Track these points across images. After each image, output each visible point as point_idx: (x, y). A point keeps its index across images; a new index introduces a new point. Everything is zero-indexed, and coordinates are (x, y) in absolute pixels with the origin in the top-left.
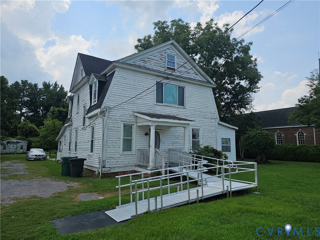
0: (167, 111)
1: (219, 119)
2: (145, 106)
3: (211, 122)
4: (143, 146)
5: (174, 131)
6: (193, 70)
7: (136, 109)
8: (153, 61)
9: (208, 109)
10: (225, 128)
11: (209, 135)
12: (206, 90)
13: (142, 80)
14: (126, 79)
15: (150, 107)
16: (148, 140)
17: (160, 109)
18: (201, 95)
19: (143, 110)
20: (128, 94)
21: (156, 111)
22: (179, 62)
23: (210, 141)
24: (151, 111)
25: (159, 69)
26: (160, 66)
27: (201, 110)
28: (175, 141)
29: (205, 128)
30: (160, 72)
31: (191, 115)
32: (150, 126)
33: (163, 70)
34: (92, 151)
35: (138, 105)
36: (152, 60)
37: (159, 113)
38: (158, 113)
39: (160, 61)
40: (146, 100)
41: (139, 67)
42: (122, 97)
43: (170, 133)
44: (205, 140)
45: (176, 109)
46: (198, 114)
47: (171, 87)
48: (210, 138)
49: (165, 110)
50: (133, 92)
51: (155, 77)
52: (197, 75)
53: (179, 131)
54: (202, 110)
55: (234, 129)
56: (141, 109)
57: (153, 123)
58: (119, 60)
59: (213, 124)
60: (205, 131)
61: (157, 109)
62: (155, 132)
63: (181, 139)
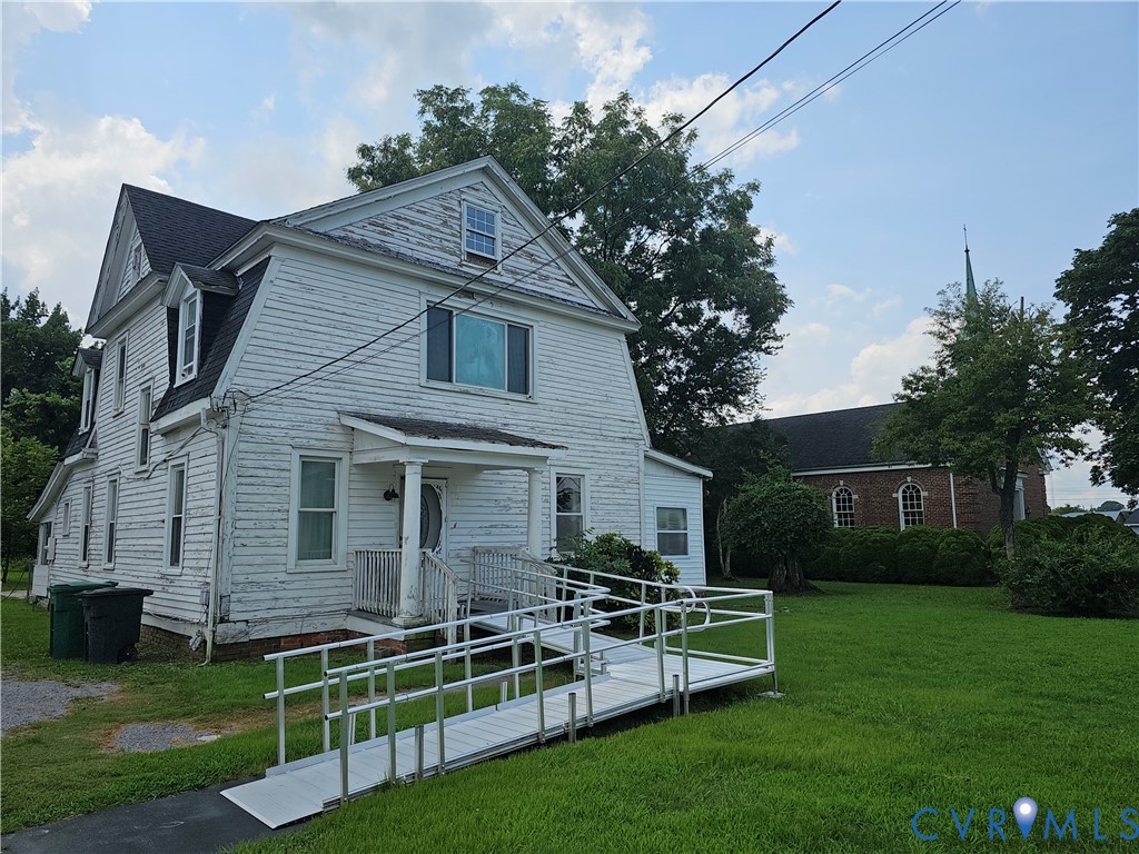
0: (469, 409)
1: (648, 441)
2: (385, 391)
3: (623, 453)
4: (377, 541)
5: (492, 484)
6: (559, 268)
7: (349, 401)
8: (416, 228)
9: (613, 406)
10: (670, 473)
11: (617, 495)
12: (604, 339)
13: (375, 297)
14: (310, 290)
15: (405, 394)
16: (395, 517)
17: (441, 405)
18: (589, 356)
19: (375, 404)
20: (320, 344)
21: (425, 410)
22: (512, 237)
23: (619, 519)
24: (408, 408)
25: (436, 260)
26: (443, 249)
27: (587, 408)
28: (498, 518)
29: (602, 472)
30: (443, 270)
31: (554, 427)
32: (403, 464)
33: (452, 261)
34: (175, 560)
35: (358, 388)
36: (413, 223)
37: (436, 417)
38: (436, 419)
39: (441, 228)
40: (390, 371)
41: (364, 246)
42: (296, 357)
43: (477, 490)
44: (600, 513)
45: (500, 405)
46: (580, 424)
47: (479, 326)
48: (617, 507)
49: (461, 409)
50: (337, 339)
51: (423, 288)
52: (574, 285)
53: (512, 485)
54: (592, 408)
55: (698, 476)
56: (370, 403)
57: (413, 455)
58: (285, 219)
59: (629, 458)
60: (601, 483)
61: (430, 404)
62: (423, 486)
63: (517, 511)
